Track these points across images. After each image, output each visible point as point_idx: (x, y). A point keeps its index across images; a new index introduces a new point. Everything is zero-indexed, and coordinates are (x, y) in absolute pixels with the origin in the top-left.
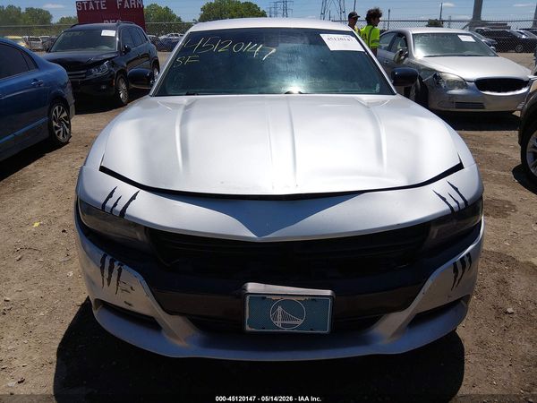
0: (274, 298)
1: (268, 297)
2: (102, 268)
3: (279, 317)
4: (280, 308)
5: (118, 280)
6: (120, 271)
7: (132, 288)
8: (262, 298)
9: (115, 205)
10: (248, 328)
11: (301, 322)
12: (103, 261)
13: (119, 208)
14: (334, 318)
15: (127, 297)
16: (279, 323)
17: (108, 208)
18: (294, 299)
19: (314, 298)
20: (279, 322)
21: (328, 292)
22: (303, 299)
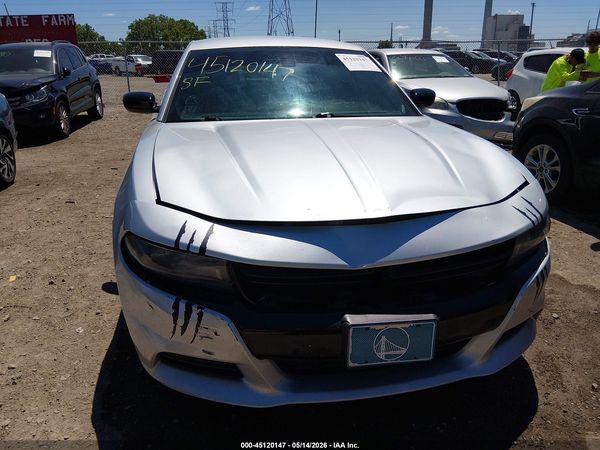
0: (378, 328)
1: (372, 327)
2: (175, 316)
3: (383, 347)
4: (384, 337)
5: (198, 325)
6: (200, 315)
7: (216, 334)
8: (366, 329)
9: (192, 240)
10: (351, 364)
11: (405, 350)
12: (176, 307)
13: (197, 243)
14: (438, 343)
15: (207, 345)
16: (382, 355)
17: (183, 244)
18: (399, 326)
19: (418, 324)
20: (383, 353)
21: (431, 316)
22: (407, 326)
